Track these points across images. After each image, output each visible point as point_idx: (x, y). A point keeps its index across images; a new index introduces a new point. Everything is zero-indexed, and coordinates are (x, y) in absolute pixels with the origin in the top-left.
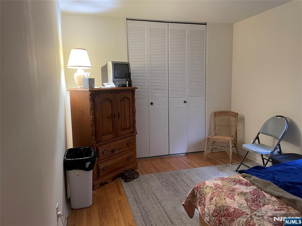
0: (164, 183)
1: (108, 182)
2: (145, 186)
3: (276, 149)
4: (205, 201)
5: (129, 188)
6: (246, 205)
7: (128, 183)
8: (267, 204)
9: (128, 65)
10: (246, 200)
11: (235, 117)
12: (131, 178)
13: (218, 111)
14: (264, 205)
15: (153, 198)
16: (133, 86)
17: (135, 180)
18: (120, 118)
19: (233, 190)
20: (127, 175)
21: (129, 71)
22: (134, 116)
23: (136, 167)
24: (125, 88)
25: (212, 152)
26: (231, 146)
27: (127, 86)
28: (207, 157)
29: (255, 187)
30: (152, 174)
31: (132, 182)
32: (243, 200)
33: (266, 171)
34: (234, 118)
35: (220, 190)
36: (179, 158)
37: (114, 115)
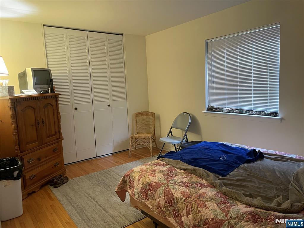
0: (95, 182)
1: (36, 191)
2: (77, 188)
3: (184, 139)
4: (134, 183)
5: (60, 193)
6: (164, 178)
7: (58, 188)
8: (178, 175)
9: (49, 71)
10: (163, 175)
11: (153, 116)
12: (61, 183)
13: (139, 112)
14: (176, 176)
15: (86, 196)
16: (56, 93)
17: (65, 184)
18: (45, 126)
19: (154, 171)
20: (57, 181)
21: (50, 78)
22: (59, 122)
23: (64, 173)
24: (48, 94)
25: (136, 149)
26: (151, 142)
27: (50, 93)
28: (132, 154)
29: (169, 166)
30: (82, 177)
31: (62, 187)
32: (161, 176)
33: (177, 154)
34: (152, 118)
35: (145, 172)
36: (106, 159)
37: (38, 122)
